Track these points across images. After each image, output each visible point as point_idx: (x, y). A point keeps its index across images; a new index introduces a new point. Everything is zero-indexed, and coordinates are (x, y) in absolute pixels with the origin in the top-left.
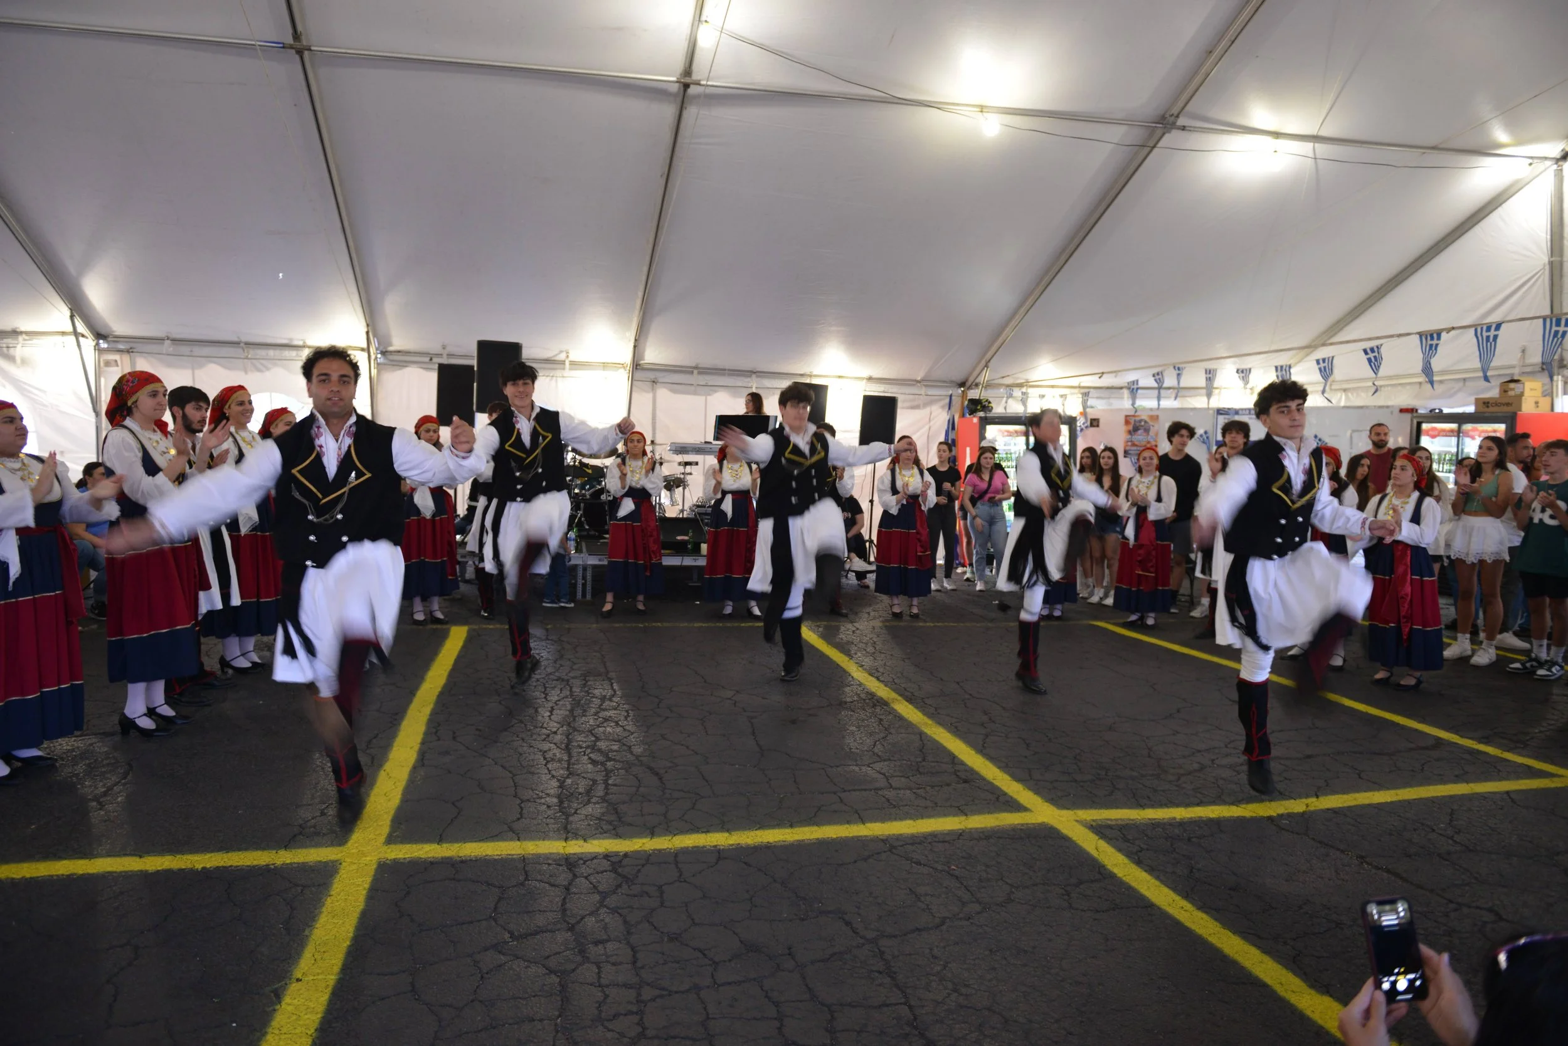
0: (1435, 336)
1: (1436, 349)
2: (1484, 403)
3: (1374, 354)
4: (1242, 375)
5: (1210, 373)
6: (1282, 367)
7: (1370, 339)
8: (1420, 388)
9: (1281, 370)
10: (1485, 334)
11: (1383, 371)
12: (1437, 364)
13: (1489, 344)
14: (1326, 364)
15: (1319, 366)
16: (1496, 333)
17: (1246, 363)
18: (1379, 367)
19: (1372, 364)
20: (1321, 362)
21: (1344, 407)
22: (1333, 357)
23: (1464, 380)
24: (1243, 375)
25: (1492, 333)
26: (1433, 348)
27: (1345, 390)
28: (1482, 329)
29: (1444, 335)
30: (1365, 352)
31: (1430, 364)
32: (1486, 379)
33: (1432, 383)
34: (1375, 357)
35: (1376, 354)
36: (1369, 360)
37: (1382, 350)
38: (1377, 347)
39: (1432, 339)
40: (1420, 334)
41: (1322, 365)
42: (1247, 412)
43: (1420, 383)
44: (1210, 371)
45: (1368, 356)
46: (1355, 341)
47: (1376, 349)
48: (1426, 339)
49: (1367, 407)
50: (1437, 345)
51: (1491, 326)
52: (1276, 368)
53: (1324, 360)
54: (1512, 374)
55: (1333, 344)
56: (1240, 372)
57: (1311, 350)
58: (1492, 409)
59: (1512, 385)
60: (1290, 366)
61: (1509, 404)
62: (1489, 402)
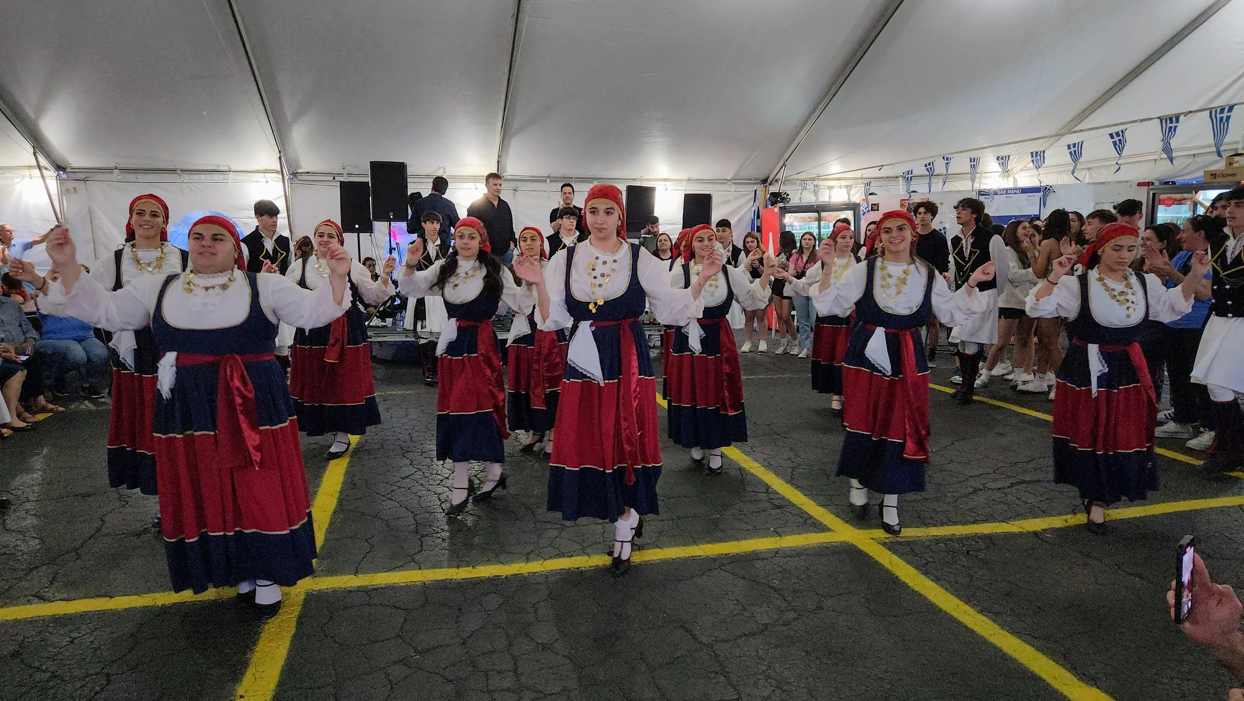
0: (1174, 119)
1: (1175, 131)
2: (1212, 175)
3: (1119, 138)
4: (1001, 161)
5: (974, 161)
6: (1037, 153)
7: (1116, 125)
8: (1155, 163)
9: (1036, 156)
10: (1219, 116)
11: (1124, 153)
12: (1174, 143)
13: (1222, 124)
14: (1076, 149)
15: (1070, 150)
16: (1229, 114)
17: (1004, 151)
18: (1123, 148)
19: (1117, 146)
20: (1072, 146)
21: (1088, 184)
22: (1082, 142)
23: (1194, 155)
24: (1003, 161)
25: (1225, 115)
26: (1172, 130)
27: (1089, 169)
28: (1216, 111)
29: (1182, 118)
30: (1111, 136)
31: (1169, 144)
32: (1219, 155)
33: (1171, 160)
34: (1120, 140)
35: (1121, 137)
36: (1115, 143)
37: (1126, 133)
38: (1122, 131)
39: (1171, 122)
40: (1161, 119)
41: (1072, 149)
42: (1005, 191)
43: (1156, 160)
44: (974, 159)
45: (1114, 140)
46: (1102, 127)
47: (1121, 133)
48: (1166, 122)
49: (1109, 183)
50: (1176, 127)
51: (1224, 108)
52: (1032, 153)
53: (1074, 145)
54: (1237, 149)
55: (1081, 131)
56: (1000, 159)
57: (1059, 137)
58: (1218, 180)
59: (1237, 158)
60: (1044, 151)
61: (1233, 175)
62: (1216, 174)
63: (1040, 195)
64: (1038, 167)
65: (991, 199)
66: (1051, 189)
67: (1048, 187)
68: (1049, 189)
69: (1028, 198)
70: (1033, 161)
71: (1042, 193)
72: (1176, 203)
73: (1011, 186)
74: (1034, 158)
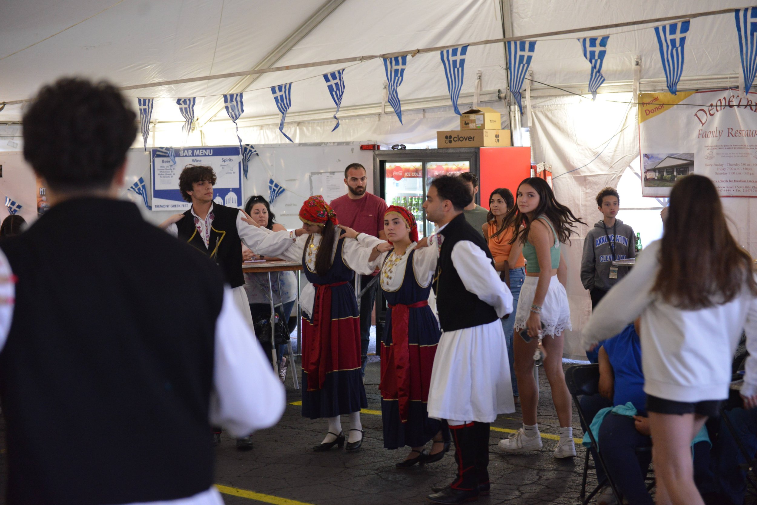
0: (400, 59)
1: (402, 75)
2: (446, 137)
3: (336, 81)
4: (184, 106)
5: (144, 104)
6: (232, 96)
7: (330, 62)
8: (379, 120)
9: (231, 100)
10: (451, 58)
11: (345, 102)
12: (402, 91)
13: (456, 69)
14: (283, 93)
15: (275, 95)
16: (463, 57)
17: (187, 91)
18: (341, 96)
19: (334, 93)
20: (277, 90)
21: (300, 144)
22: (290, 84)
23: (424, 110)
24: (187, 106)
25: (459, 57)
26: (399, 74)
27: (299, 124)
28: (448, 52)
29: (409, 58)
30: (326, 77)
31: (396, 93)
32: (457, 111)
33: (399, 114)
34: (336, 84)
35: (337, 81)
36: (330, 88)
37: (345, 76)
38: (339, 72)
39: (397, 63)
40: (385, 57)
41: (278, 94)
42: (190, 152)
43: (379, 115)
44: (145, 101)
45: (329, 83)
46: (314, 65)
47: (337, 75)
48: (391, 63)
49: (326, 144)
50: (403, 70)
51: (457, 49)
52: (225, 97)
53: (280, 88)
54: (471, 104)
55: (287, 68)
56: (181, 102)
57: (257, 75)
58: (454, 144)
59: (473, 117)
60: (241, 95)
61: (470, 139)
62: (451, 137)
63: (238, 159)
64: (235, 118)
65: (171, 163)
66: (253, 150)
67: (249, 148)
68: (250, 151)
69: (223, 163)
70: (227, 108)
71: (241, 157)
72: (406, 174)
73: (198, 144)
74: (229, 104)
